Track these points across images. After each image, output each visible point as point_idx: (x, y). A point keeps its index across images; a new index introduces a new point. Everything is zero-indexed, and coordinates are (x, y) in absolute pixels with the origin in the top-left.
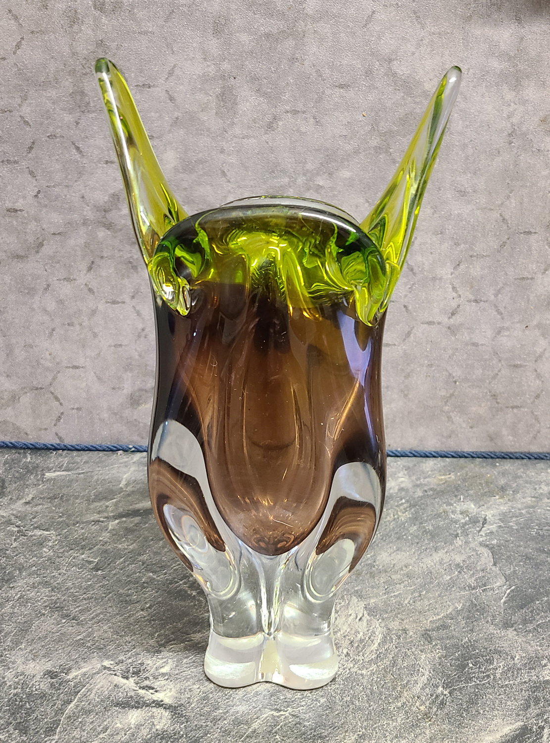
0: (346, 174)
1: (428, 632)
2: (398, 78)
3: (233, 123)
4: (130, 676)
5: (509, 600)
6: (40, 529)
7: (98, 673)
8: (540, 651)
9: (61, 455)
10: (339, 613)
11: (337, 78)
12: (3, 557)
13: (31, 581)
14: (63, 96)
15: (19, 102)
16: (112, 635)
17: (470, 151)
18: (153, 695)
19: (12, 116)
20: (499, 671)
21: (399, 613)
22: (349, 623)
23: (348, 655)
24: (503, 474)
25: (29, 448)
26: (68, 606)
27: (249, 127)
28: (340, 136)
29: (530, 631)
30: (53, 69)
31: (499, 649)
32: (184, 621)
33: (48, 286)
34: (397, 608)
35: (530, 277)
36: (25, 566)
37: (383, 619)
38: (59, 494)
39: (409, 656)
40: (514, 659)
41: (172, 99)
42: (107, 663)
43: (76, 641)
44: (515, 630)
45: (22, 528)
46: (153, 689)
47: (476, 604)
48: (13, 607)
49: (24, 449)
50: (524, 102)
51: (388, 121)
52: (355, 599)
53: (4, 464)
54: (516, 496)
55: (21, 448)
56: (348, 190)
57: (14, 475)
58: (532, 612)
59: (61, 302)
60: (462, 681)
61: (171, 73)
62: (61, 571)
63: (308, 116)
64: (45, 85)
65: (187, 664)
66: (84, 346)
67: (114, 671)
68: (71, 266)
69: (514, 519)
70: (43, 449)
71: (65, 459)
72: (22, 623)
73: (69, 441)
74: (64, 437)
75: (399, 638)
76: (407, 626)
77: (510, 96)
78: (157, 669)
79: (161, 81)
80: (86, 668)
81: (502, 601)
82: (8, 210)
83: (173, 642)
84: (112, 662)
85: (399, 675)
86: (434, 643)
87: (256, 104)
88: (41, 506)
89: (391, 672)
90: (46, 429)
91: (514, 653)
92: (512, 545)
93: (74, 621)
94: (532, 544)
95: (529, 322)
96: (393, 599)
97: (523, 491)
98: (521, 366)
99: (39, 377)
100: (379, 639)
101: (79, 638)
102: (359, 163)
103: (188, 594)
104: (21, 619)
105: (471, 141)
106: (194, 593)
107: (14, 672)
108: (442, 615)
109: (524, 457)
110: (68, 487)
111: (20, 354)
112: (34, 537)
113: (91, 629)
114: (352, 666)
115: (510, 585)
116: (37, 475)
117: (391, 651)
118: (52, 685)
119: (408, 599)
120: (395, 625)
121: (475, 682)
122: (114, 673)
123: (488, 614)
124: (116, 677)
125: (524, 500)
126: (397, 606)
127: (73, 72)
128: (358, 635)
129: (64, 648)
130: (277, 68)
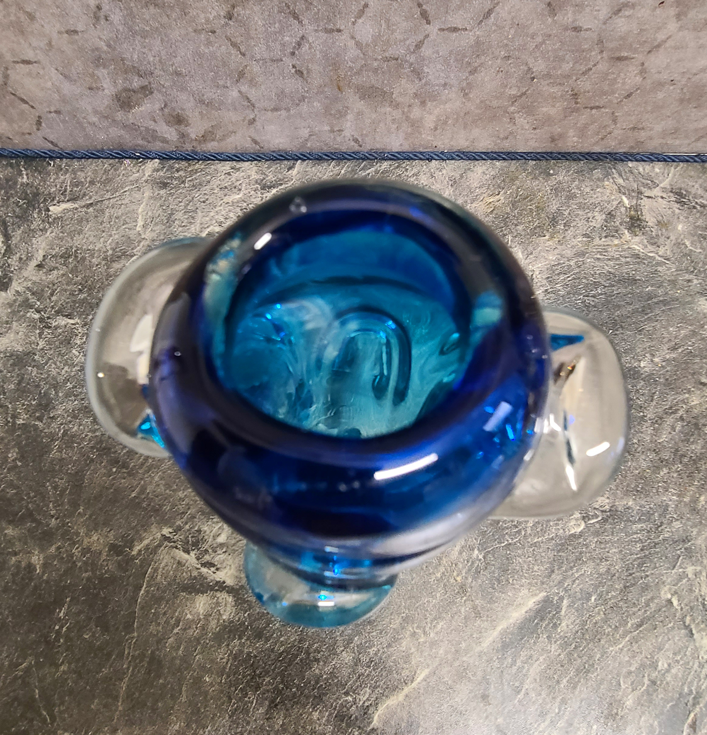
4: (190, 549)
6: (63, 316)
7: (159, 546)
9: (61, 167)
12: (33, 367)
13: (70, 406)
18: (214, 575)
24: (557, 191)
25: (21, 156)
36: (58, 380)
38: (71, 247)
42: (166, 531)
43: (131, 500)
45: (42, 313)
46: (214, 565)
48: (60, 449)
49: (16, 157)
55: (11, 157)
57: (14, 212)
60: (496, 540)
67: (174, 542)
71: (66, 175)
72: (73, 475)
78: (215, 537)
80: (147, 540)
84: (171, 530)
88: (55, 272)
90: (30, 134)
93: (125, 470)
98: (626, 58)
101: (133, 495)
104: (71, 469)
107: (80, 548)
109: (581, 158)
110: (79, 234)
112: (59, 331)
113: (142, 482)
116: (40, 211)
118: (119, 563)
121: (507, 541)
122: (175, 545)
124: (177, 550)
129: (121, 512)
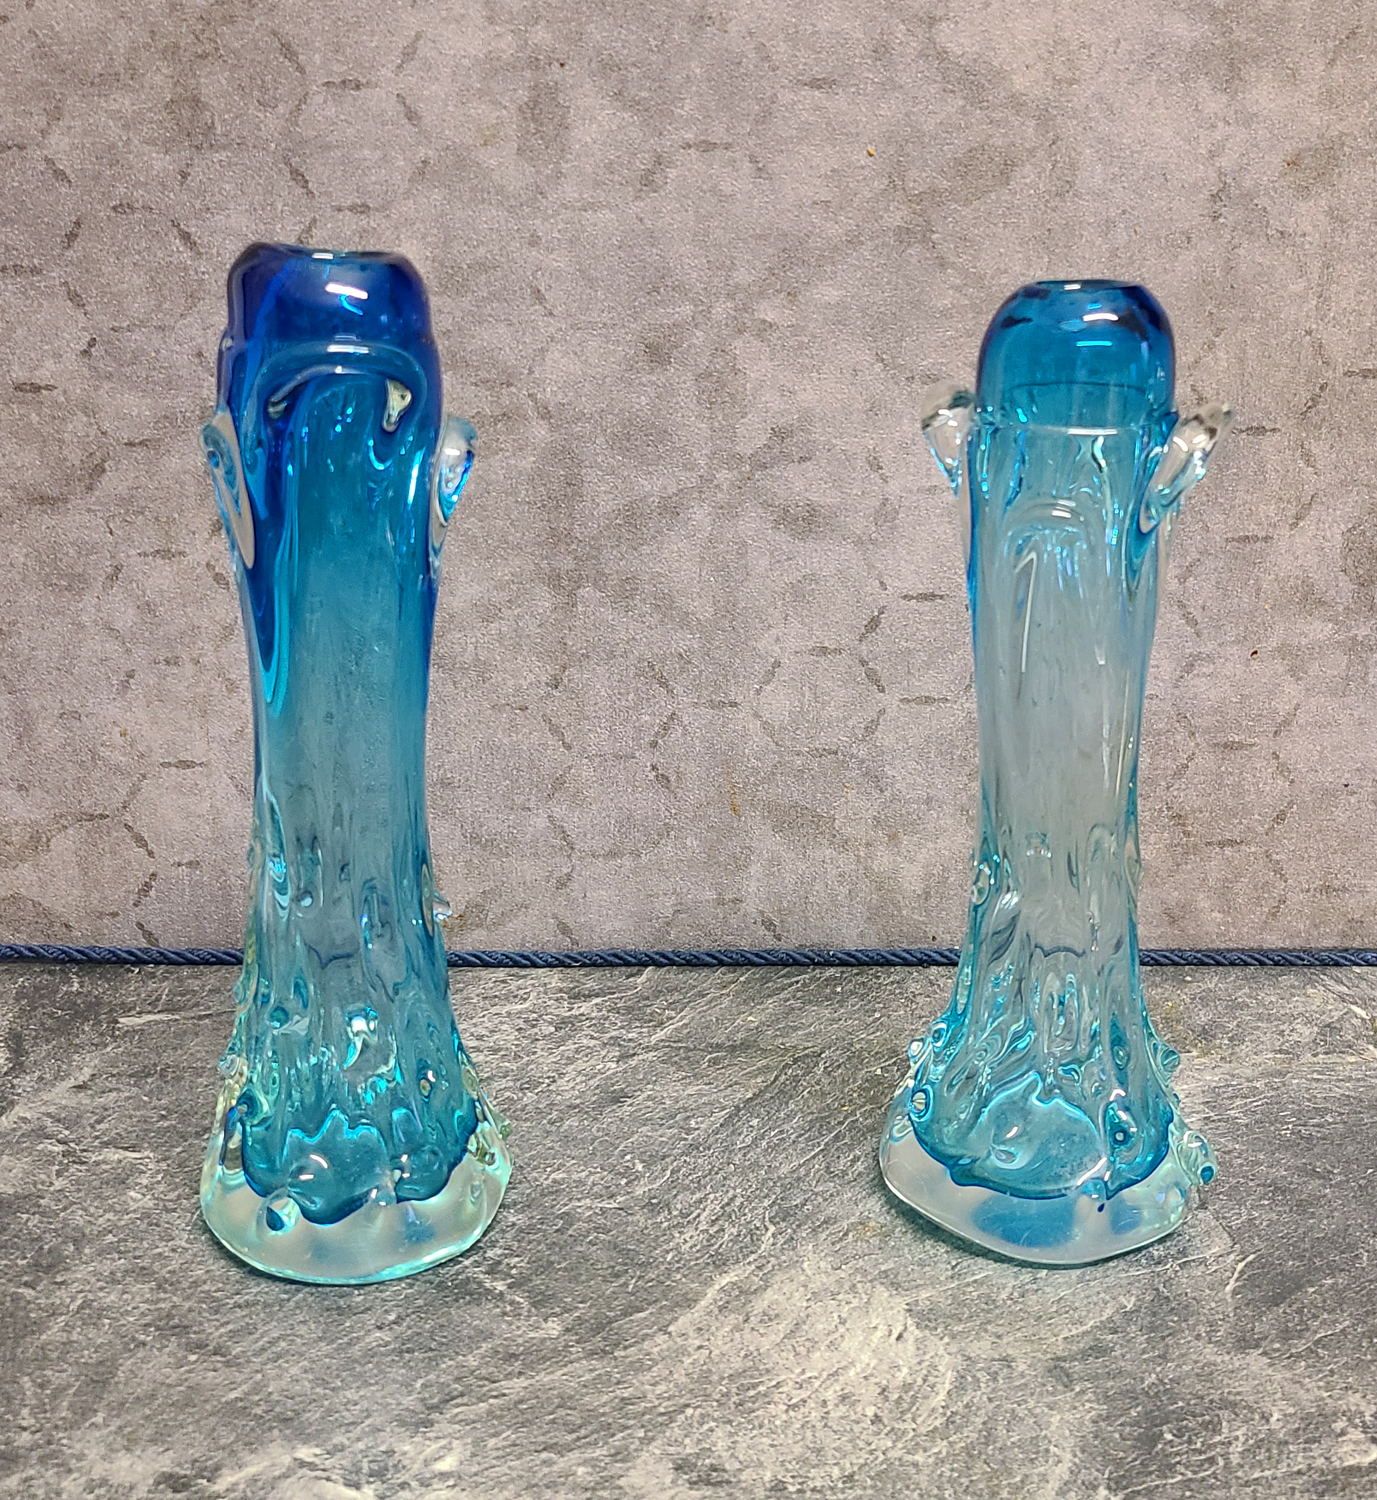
0: (828, 293)
1: (1063, 1364)
2: (952, 63)
3: (559, 174)
4: (364, 1479)
5: (1244, 1286)
6: (118, 1148)
7: (285, 1476)
8: (1329, 1401)
9: (153, 975)
10: (847, 1325)
11: (805, 64)
12: (33, 1214)
13: (106, 1267)
14: (150, 110)
15: (43, 124)
16: (312, 1388)
17: (1121, 236)
19: (24, 158)
20: (1237, 1447)
21: (989, 1322)
22: (873, 1345)
23: (877, 1419)
24: (1205, 1000)
25: (73, 960)
26: (201, 1324)
27: (597, 184)
28: (815, 203)
29: (1299, 1356)
30: (123, 45)
31: (1231, 1398)
32: (482, 1351)
33: (118, 569)
34: (983, 1310)
35: (1262, 534)
36: (87, 1231)
37: (953, 1337)
38: (155, 1065)
39: (1022, 1419)
40: (1268, 1421)
41: (412, 115)
43: (227, 1403)
44: (1265, 1354)
45: (72, 1145)
47: (1167, 1298)
48: (68, 1328)
49: (63, 962)
50: (1248, 119)
51: (928, 166)
52: (882, 1292)
53: (17, 1000)
54: (1237, 1049)
55: (56, 961)
56: (834, 332)
57: (42, 1024)
58: (1299, 1311)
59: (148, 608)
60: (1151, 1473)
61: (409, 54)
62: (177, 1242)
63: (737, 155)
64: (107, 81)
65: (497, 1449)
66: (204, 713)
67: (324, 1470)
68: (171, 521)
69: (1238, 1102)
70: (108, 961)
71: (163, 983)
72: (92, 1365)
73: (168, 942)
74: (156, 933)
75: (995, 1379)
76: (1010, 1352)
77: (1214, 104)
78: (426, 1463)
79: (386, 72)
80: (255, 1466)
81: (1229, 1288)
82: (18, 388)
83: (459, 1401)
85: (1003, 1462)
86: (1078, 1389)
87: (614, 128)
88: (114, 1094)
89: (984, 1457)
90: (114, 915)
91: (1267, 1406)
92: (1239, 1161)
93: (219, 1358)
94: (1286, 1158)
95: (1260, 641)
96: (971, 1289)
97: (1254, 1037)
98: (1241, 746)
99: (96, 789)
100: (947, 1382)
101: (233, 1395)
102: (859, 268)
103: (487, 1289)
104: (89, 1356)
105: (1124, 212)
106: (500, 1286)
107: (83, 1479)
108: (1091, 1323)
109: (1249, 960)
110: (175, 1049)
111: (50, 734)
112: (104, 1167)
113: (259, 1376)
114: (890, 1444)
115: (1242, 1253)
116: (99, 1023)
117: (979, 1409)
119: (1008, 1290)
120: (982, 1348)
121: (1182, 1474)
122: (324, 1475)
123: (1198, 1320)
124: (330, 1484)
125: (1259, 1059)
126: (984, 1306)
127: (172, 52)
128: (898, 1374)
129: (198, 1421)
130: (663, 42)
